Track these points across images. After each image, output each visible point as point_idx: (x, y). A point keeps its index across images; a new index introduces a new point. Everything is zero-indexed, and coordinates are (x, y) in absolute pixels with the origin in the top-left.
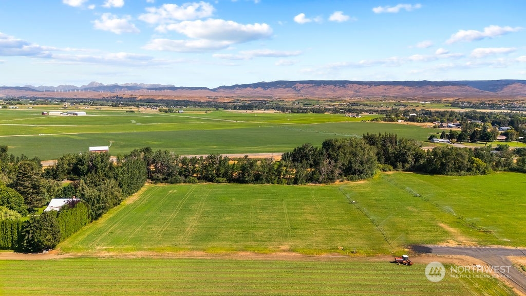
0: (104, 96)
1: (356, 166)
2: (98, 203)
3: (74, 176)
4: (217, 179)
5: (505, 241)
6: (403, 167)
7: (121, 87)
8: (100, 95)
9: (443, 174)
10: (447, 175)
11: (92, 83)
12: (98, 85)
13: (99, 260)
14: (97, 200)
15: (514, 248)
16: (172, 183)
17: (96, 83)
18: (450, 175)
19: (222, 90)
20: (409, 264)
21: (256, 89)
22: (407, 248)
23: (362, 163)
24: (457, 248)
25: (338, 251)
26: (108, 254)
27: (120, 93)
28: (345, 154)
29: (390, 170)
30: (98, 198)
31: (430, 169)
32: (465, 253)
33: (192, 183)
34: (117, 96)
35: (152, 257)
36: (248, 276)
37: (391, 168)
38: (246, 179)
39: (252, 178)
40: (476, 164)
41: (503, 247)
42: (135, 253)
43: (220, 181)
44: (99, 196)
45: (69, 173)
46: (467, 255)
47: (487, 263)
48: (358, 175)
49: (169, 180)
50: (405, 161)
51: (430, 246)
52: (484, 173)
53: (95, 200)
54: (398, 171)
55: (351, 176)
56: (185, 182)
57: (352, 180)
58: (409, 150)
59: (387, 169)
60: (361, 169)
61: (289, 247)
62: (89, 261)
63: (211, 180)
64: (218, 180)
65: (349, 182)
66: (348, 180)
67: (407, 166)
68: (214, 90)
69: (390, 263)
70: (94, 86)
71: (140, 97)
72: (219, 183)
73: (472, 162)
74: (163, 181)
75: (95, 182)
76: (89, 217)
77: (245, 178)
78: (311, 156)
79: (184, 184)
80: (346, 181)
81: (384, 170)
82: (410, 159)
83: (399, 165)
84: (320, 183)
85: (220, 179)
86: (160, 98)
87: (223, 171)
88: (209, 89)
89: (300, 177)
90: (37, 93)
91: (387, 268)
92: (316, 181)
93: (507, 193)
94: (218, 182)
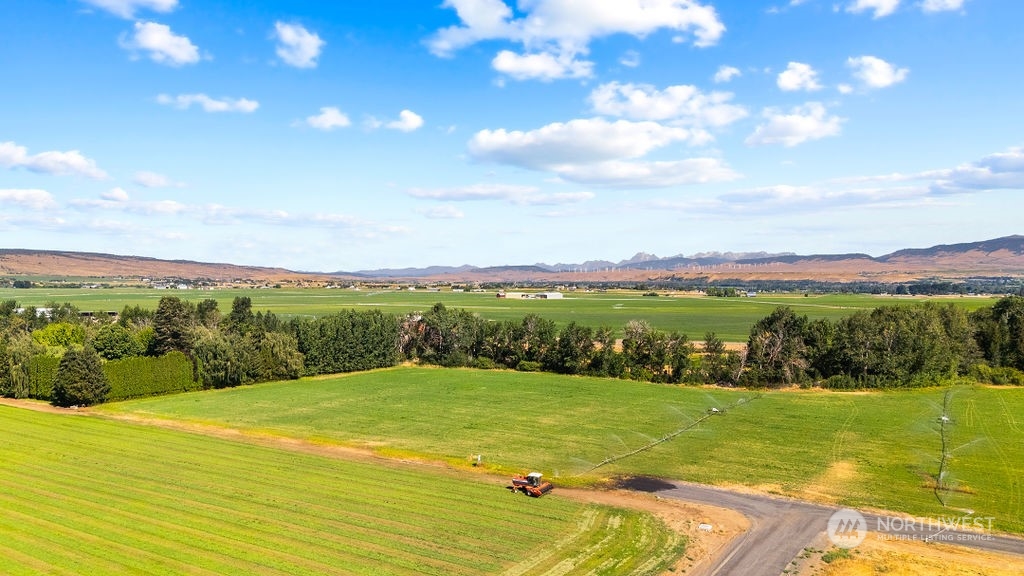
0: (650, 277)
7: (685, 261)
8: (643, 275)
11: (639, 255)
12: (648, 259)
17: (646, 256)
19: (902, 258)
21: (992, 254)
27: (680, 272)
34: (673, 278)
68: (883, 259)
70: (642, 259)
71: (715, 277)
72: (525, 370)
84: (735, 384)
86: (753, 278)
88: (870, 258)
90: (547, 274)
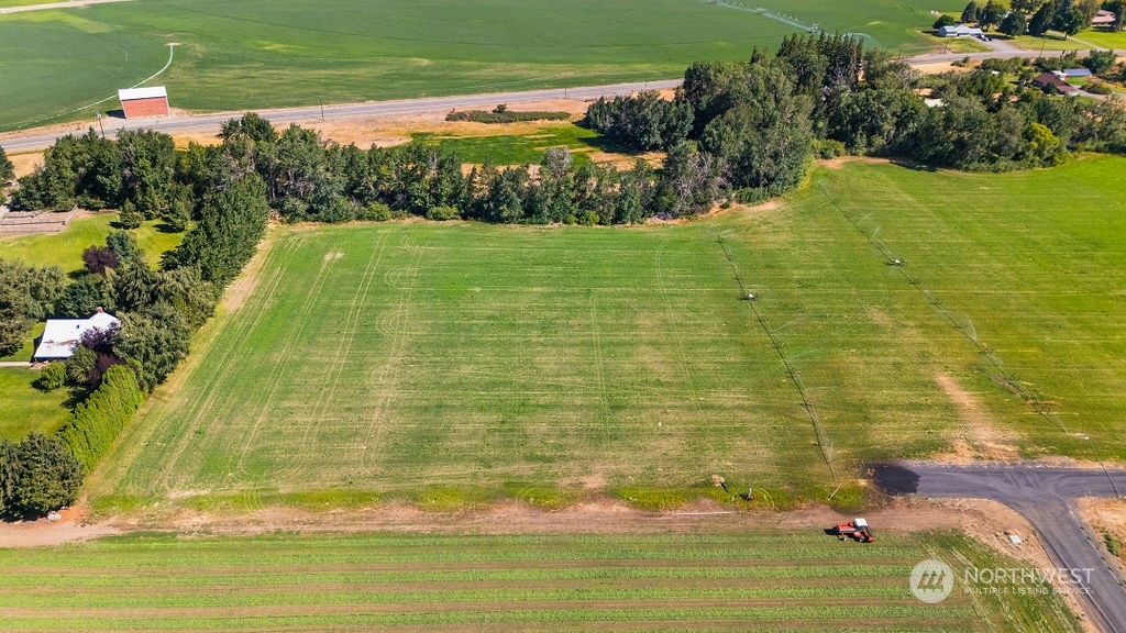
1: (762, 166)
2: (158, 352)
3: (93, 201)
4: (435, 209)
5: (1077, 440)
6: (870, 144)
9: (958, 167)
10: (967, 169)
13: (179, 545)
14: (155, 348)
15: (1095, 466)
16: (329, 221)
18: (975, 170)
20: (866, 540)
22: (864, 476)
23: (775, 156)
24: (973, 471)
25: (713, 492)
26: (197, 520)
28: (737, 128)
29: (837, 154)
30: (155, 343)
31: (931, 153)
32: (990, 489)
33: (378, 220)
35: (299, 527)
36: (514, 595)
37: (841, 146)
38: (505, 214)
39: (519, 211)
40: (1038, 141)
41: (1071, 462)
42: (257, 514)
43: (444, 216)
44: (157, 338)
45: (78, 191)
46: (994, 497)
47: (1033, 525)
48: (765, 185)
49: (322, 214)
50: (873, 130)
51: (913, 464)
52: (1050, 161)
53: (150, 349)
54: (855, 154)
55: (749, 189)
56: (360, 218)
57: (749, 201)
58: (887, 104)
59: (832, 153)
60: (772, 173)
61: (604, 483)
62: (157, 550)
63: (421, 211)
64: (438, 212)
65: (743, 206)
66: (740, 202)
67: (879, 141)
69: (826, 537)
72: (441, 219)
73: (1028, 135)
74: (309, 216)
75: (142, 275)
76: (142, 388)
77: (502, 211)
78: (656, 125)
79: (358, 223)
80: (734, 205)
81: (824, 156)
82: (887, 127)
83: (861, 140)
84: (675, 216)
85: (442, 210)
87: (447, 188)
89: (629, 207)
91: (817, 553)
92: (667, 210)
93: (1097, 245)
94: (437, 217)
